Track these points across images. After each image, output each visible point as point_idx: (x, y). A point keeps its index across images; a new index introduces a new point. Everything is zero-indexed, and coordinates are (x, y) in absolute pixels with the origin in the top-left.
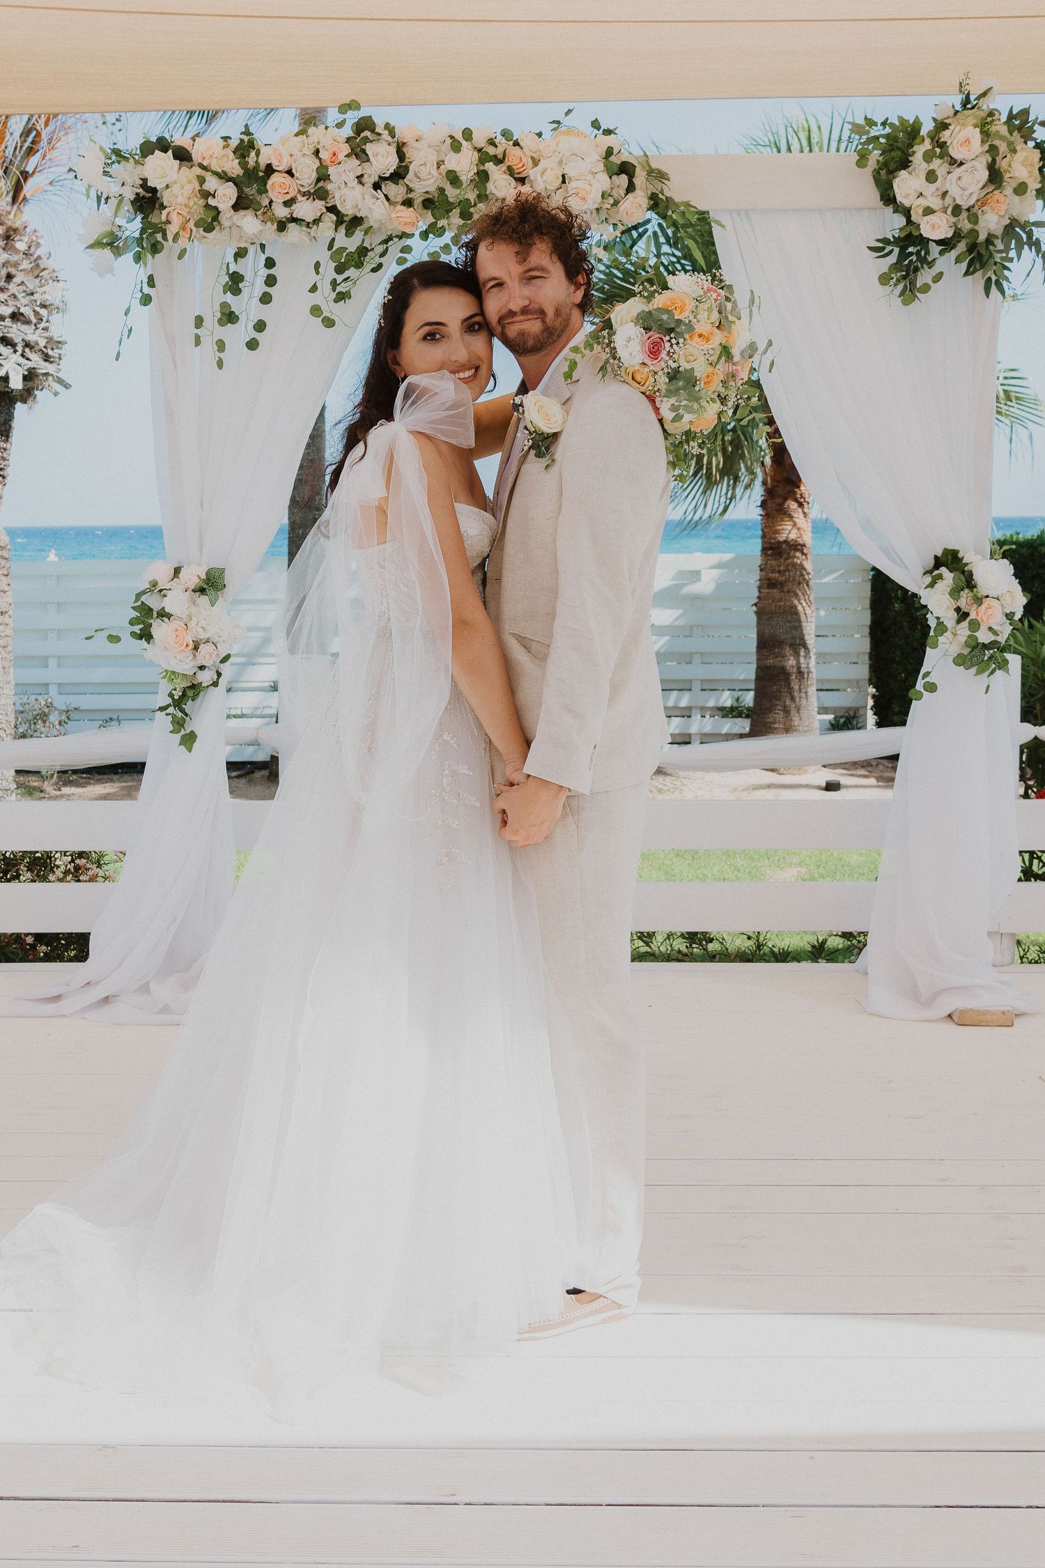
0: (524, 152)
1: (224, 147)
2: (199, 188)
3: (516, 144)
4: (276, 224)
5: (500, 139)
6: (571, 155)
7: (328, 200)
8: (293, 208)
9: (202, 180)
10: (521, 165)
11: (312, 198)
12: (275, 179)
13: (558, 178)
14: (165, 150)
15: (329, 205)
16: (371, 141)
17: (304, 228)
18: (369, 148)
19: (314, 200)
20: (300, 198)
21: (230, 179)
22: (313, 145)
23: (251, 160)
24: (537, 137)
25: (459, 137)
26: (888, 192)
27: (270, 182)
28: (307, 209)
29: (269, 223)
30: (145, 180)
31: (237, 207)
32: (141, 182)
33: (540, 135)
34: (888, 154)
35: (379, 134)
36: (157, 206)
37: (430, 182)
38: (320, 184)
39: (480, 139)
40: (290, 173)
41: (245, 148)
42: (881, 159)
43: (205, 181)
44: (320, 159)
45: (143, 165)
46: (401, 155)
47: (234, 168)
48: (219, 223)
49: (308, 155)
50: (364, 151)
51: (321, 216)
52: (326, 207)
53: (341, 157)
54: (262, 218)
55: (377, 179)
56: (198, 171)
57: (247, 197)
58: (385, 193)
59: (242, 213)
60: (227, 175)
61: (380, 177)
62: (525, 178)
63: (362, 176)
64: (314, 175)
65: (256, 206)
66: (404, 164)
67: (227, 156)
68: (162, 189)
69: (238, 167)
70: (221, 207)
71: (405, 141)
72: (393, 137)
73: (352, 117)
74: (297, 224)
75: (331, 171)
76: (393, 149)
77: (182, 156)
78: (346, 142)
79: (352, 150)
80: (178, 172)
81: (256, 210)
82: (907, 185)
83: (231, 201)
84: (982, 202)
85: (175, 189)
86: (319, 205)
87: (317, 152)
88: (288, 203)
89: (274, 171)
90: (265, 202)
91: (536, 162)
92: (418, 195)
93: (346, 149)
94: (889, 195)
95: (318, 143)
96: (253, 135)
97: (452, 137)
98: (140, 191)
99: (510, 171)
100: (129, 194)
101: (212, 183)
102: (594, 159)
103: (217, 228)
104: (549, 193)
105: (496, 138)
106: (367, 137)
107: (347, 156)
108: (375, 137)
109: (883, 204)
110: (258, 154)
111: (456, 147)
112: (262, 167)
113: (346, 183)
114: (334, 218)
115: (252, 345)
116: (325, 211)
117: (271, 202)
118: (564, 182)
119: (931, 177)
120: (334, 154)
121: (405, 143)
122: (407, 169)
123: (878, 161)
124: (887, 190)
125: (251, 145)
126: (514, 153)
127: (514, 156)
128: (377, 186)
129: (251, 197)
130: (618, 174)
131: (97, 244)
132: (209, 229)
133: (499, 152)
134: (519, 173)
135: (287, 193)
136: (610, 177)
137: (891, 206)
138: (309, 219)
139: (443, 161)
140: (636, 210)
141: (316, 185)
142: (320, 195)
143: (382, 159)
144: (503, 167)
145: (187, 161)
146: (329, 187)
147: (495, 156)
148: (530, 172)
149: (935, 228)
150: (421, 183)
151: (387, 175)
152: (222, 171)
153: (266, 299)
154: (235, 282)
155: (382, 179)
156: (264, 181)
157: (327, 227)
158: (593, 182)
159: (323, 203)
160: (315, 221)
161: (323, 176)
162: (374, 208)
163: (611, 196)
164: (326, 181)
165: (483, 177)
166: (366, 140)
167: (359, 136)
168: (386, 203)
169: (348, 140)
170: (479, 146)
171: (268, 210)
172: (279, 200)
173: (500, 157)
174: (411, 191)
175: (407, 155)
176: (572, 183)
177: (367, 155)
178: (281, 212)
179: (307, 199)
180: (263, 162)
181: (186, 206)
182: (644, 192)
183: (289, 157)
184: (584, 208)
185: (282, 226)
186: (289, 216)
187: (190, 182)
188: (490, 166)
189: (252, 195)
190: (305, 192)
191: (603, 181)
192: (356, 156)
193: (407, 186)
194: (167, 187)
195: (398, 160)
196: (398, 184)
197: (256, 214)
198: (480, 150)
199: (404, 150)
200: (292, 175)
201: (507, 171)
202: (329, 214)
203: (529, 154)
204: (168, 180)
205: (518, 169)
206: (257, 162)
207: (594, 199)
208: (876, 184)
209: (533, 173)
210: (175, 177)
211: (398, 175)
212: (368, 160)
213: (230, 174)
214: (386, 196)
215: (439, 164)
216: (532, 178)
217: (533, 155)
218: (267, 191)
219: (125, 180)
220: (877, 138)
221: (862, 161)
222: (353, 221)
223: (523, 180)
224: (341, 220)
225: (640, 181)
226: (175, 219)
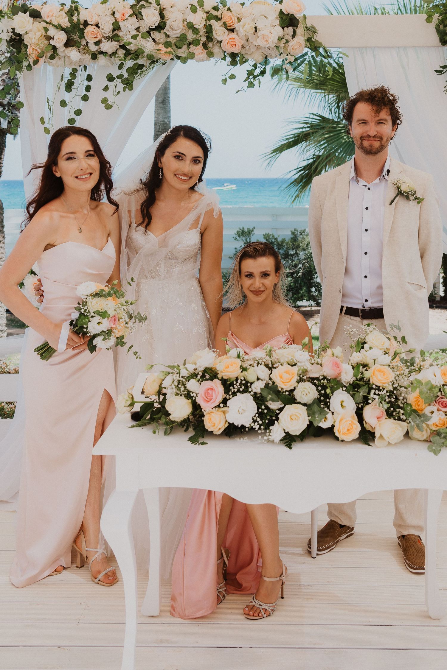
0: (233, 15)
1: (61, 10)
2: (44, 34)
3: (229, 9)
4: (90, 55)
5: (220, 6)
6: (260, 15)
7: (120, 41)
8: (100, 46)
9: (46, 30)
10: (231, 21)
11: (111, 40)
12: (89, 29)
13: (252, 29)
14: (25, 13)
15: (121, 44)
16: (145, 8)
17: (107, 57)
18: (143, 11)
19: (112, 41)
20: (103, 40)
21: (63, 30)
22: (111, 9)
23: (75, 18)
24: (241, 6)
25: (196, 4)
26: (444, 37)
27: (86, 31)
28: (108, 46)
29: (87, 55)
30: (14, 29)
31: (68, 44)
32: (12, 31)
33: (243, 4)
34: (444, 15)
35: (151, 3)
36: (22, 44)
37: (178, 31)
38: (116, 32)
39: (208, 6)
40: (97, 26)
41: (73, 11)
42: (440, 18)
43: (48, 30)
44: (115, 18)
45: (13, 20)
46: (162, 15)
47: (65, 22)
48: (58, 55)
49: (108, 15)
50: (140, 13)
51: (117, 50)
52: (119, 46)
53: (127, 16)
54: (83, 52)
55: (148, 29)
56: (44, 25)
57: (73, 40)
58: (153, 38)
59: (70, 49)
60: (61, 27)
61: (149, 28)
62: (234, 29)
63: (139, 27)
64: (111, 27)
65: (78, 44)
66: (164, 21)
67: (62, 15)
68: (24, 34)
69: (68, 22)
70: (57, 45)
71: (164, 7)
72: (158, 5)
74: (103, 55)
75: (121, 24)
76: (157, 13)
77: (36, 15)
78: (131, 8)
79: (133, 12)
80: (32, 25)
81: (78, 47)
83: (63, 42)
85: (30, 34)
86: (115, 44)
87: (113, 14)
88: (97, 43)
89: (89, 24)
90: (84, 42)
91: (239, 20)
92: (173, 39)
93: (130, 12)
94: (445, 39)
95: (114, 8)
96: (78, 3)
97: (192, 5)
98: (12, 34)
99: (225, 25)
100: (5, 37)
101: (52, 32)
102: (273, 17)
103: (57, 57)
104: (248, 38)
105: (218, 5)
106: (143, 5)
107: (131, 16)
108: (148, 5)
109: (441, 44)
110: (78, 15)
111: (194, 9)
112: (82, 22)
113: (129, 32)
114: (124, 52)
116: (118, 47)
117: (87, 43)
118: (256, 31)
120: (123, 15)
121: (165, 9)
122: (165, 24)
123: (438, 19)
124: (443, 36)
125: (77, 9)
126: (227, 14)
127: (227, 17)
128: (149, 33)
129: (75, 40)
130: (287, 27)
132: (52, 57)
133: (218, 14)
134: (230, 26)
135: (97, 37)
136: (283, 28)
137: (446, 45)
138: (110, 52)
139: (186, 19)
140: (299, 47)
141: (112, 33)
142: (115, 38)
143: (151, 18)
144: (221, 23)
145: (39, 18)
146: (120, 34)
147: (217, 16)
148: (236, 25)
150: (173, 32)
151: (154, 27)
152: (58, 24)
153: (85, 98)
155: (151, 29)
156: (82, 31)
157: (119, 57)
158: (273, 31)
159: (116, 43)
160: (113, 53)
161: (116, 27)
162: (147, 46)
163: (284, 38)
164: (120, 31)
165: (209, 28)
166: (143, 6)
167: (139, 4)
168: (153, 44)
169: (132, 7)
170: (207, 10)
171: (86, 47)
172: (91, 41)
173: (220, 16)
174: (169, 37)
175: (165, 16)
176: (260, 32)
177: (142, 16)
178: (93, 48)
179: (107, 41)
180: (82, 18)
181: (38, 45)
182: (303, 37)
183: (97, 16)
184: (268, 46)
185: (94, 57)
186: (99, 50)
187: (39, 31)
188: (213, 22)
189: (76, 38)
190: (107, 37)
191: (278, 31)
192: (136, 16)
193: (166, 34)
194: (26, 33)
195: (160, 18)
196: (160, 32)
197: (79, 50)
198: (207, 13)
199: (164, 12)
200: (99, 27)
201: (223, 25)
202: (121, 49)
203: (236, 15)
204: (27, 29)
205: (229, 24)
206: (78, 20)
207: (273, 40)
208: (437, 33)
209: (237, 26)
210: (31, 27)
211: (160, 27)
212: (143, 19)
213: (63, 26)
214: (154, 40)
215: (184, 21)
216: (237, 29)
217: (239, 16)
218: (84, 37)
219: (4, 29)
220: (437, 6)
221: (429, 19)
222: (137, 54)
223: (232, 30)
224: (128, 53)
225: (300, 30)
226: (32, 52)
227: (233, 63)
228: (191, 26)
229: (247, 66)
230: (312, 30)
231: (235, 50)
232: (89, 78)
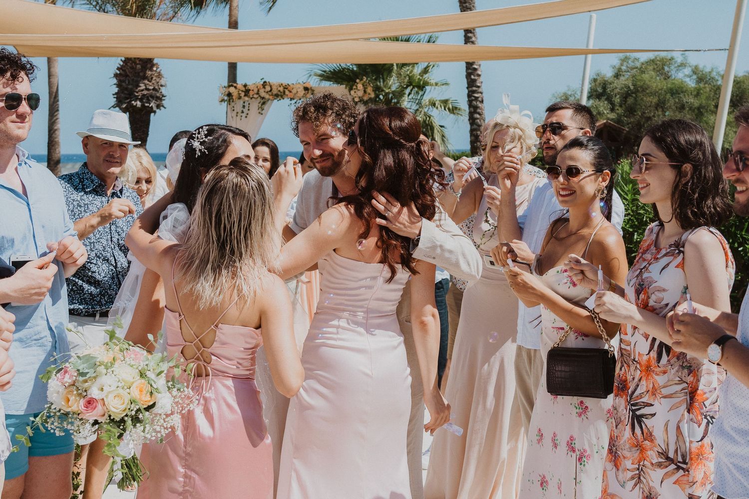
2: (238, 93)
3: (290, 86)
5: (287, 85)
6: (298, 88)
8: (253, 96)
13: (296, 91)
14: (233, 87)
17: (256, 99)
18: (266, 87)
20: (254, 94)
22: (257, 86)
24: (293, 84)
25: (281, 85)
28: (255, 96)
29: (249, 98)
30: (229, 91)
31: (245, 96)
35: (267, 84)
36: (231, 95)
37: (276, 92)
39: (284, 85)
40: (253, 90)
41: (245, 86)
44: (258, 88)
45: (229, 89)
46: (271, 86)
47: (244, 90)
49: (256, 88)
56: (238, 90)
58: (269, 94)
63: (265, 91)
67: (243, 87)
68: (232, 93)
70: (242, 96)
72: (270, 84)
73: (263, 81)
74: (254, 98)
75: (260, 90)
78: (262, 85)
80: (235, 90)
81: (247, 96)
82: (352, 92)
84: (363, 96)
85: (234, 93)
89: (250, 90)
91: (293, 89)
92: (274, 94)
93: (262, 87)
97: (279, 85)
98: (228, 93)
99: (289, 91)
100: (226, 93)
101: (240, 92)
102: (302, 88)
103: (241, 99)
104: (295, 94)
113: (262, 92)
115: (246, 117)
116: (258, 96)
119: (355, 92)
120: (260, 87)
126: (289, 88)
128: (267, 92)
130: (306, 91)
131: (221, 101)
139: (278, 89)
142: (258, 93)
143: (268, 88)
144: (287, 90)
145: (236, 88)
149: (357, 100)
150: (274, 92)
151: (269, 91)
152: (242, 90)
153: (249, 110)
154: (244, 107)
157: (259, 99)
158: (302, 92)
161: (258, 91)
162: (267, 96)
165: (284, 92)
167: (264, 84)
171: (249, 96)
173: (287, 88)
176: (298, 92)
178: (251, 96)
179: (256, 94)
181: (236, 95)
183: (253, 88)
185: (251, 98)
188: (285, 90)
189: (247, 94)
191: (304, 92)
192: (264, 87)
193: (272, 93)
195: (270, 88)
198: (284, 87)
204: (233, 91)
206: (247, 88)
207: (302, 94)
208: (348, 92)
209: (292, 91)
211: (271, 91)
217: (292, 87)
218: (249, 93)
219: (227, 91)
221: (346, 88)
222: (263, 98)
223: (290, 92)
224: (261, 97)
225: (310, 91)
226: (234, 97)
227: (291, 100)
228: (279, 91)
229: (295, 101)
230: (313, 91)
231: (292, 97)
232: (249, 104)
